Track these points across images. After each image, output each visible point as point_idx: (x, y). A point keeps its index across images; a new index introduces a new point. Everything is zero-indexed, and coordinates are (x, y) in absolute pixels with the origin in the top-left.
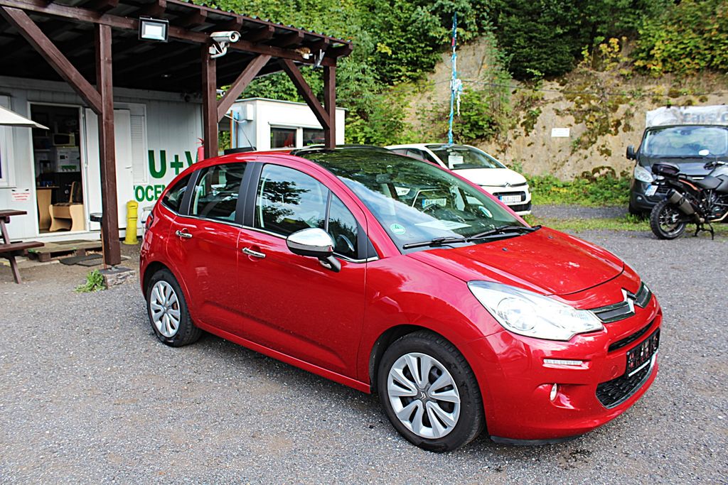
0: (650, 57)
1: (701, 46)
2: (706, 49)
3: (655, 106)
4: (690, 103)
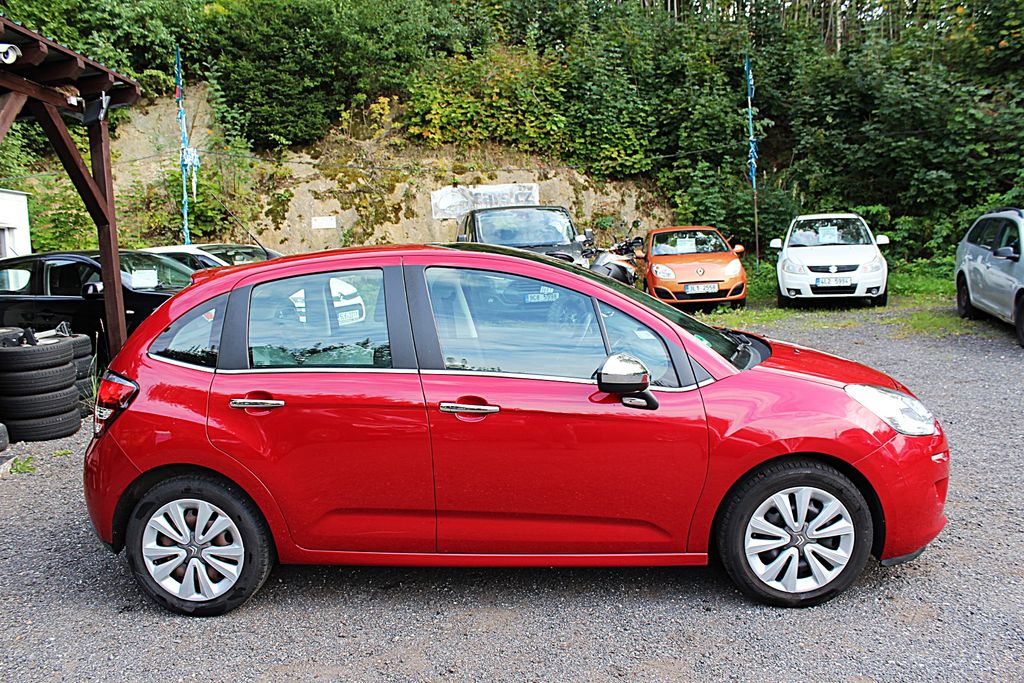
0: (425, 123)
1: (482, 112)
2: (487, 116)
3: (439, 185)
4: (478, 181)
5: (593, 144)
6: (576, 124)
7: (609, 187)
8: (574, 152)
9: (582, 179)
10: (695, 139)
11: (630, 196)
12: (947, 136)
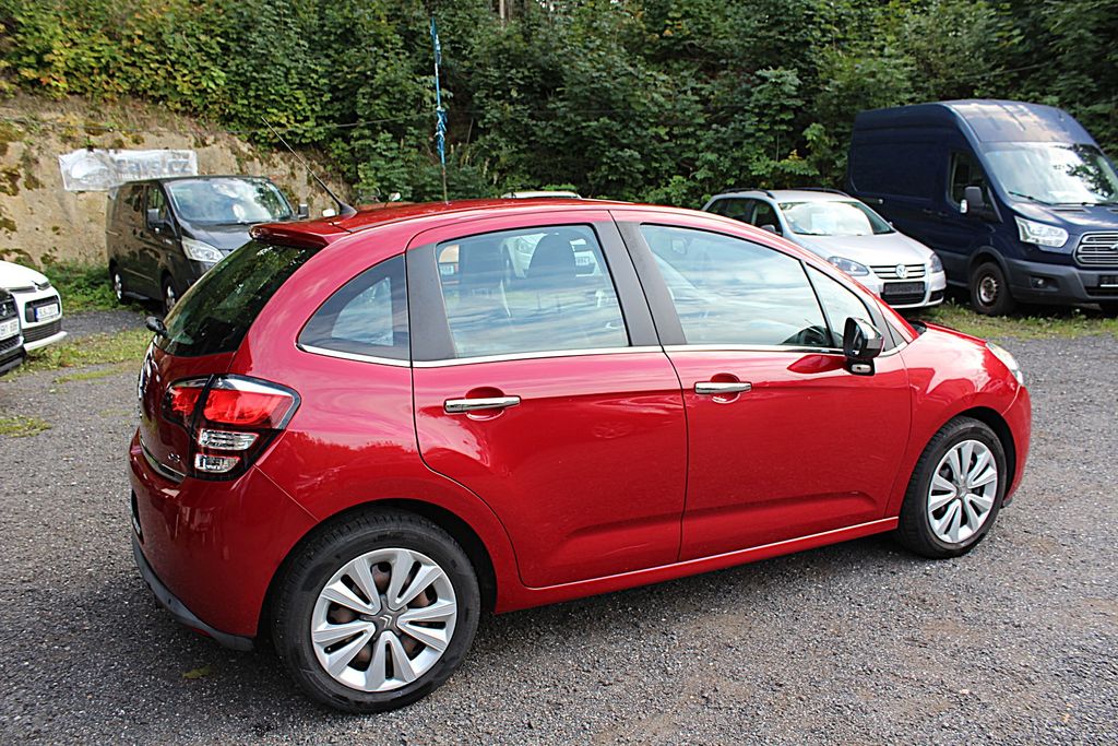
1: (120, 58)
2: (126, 64)
3: (69, 148)
4: (120, 145)
5: (257, 107)
6: (237, 82)
7: (276, 158)
8: (236, 115)
9: (245, 148)
10: (377, 108)
11: (301, 169)
12: (632, 118)
